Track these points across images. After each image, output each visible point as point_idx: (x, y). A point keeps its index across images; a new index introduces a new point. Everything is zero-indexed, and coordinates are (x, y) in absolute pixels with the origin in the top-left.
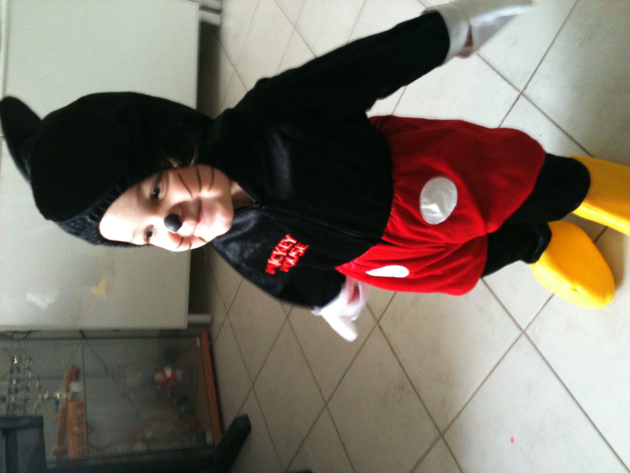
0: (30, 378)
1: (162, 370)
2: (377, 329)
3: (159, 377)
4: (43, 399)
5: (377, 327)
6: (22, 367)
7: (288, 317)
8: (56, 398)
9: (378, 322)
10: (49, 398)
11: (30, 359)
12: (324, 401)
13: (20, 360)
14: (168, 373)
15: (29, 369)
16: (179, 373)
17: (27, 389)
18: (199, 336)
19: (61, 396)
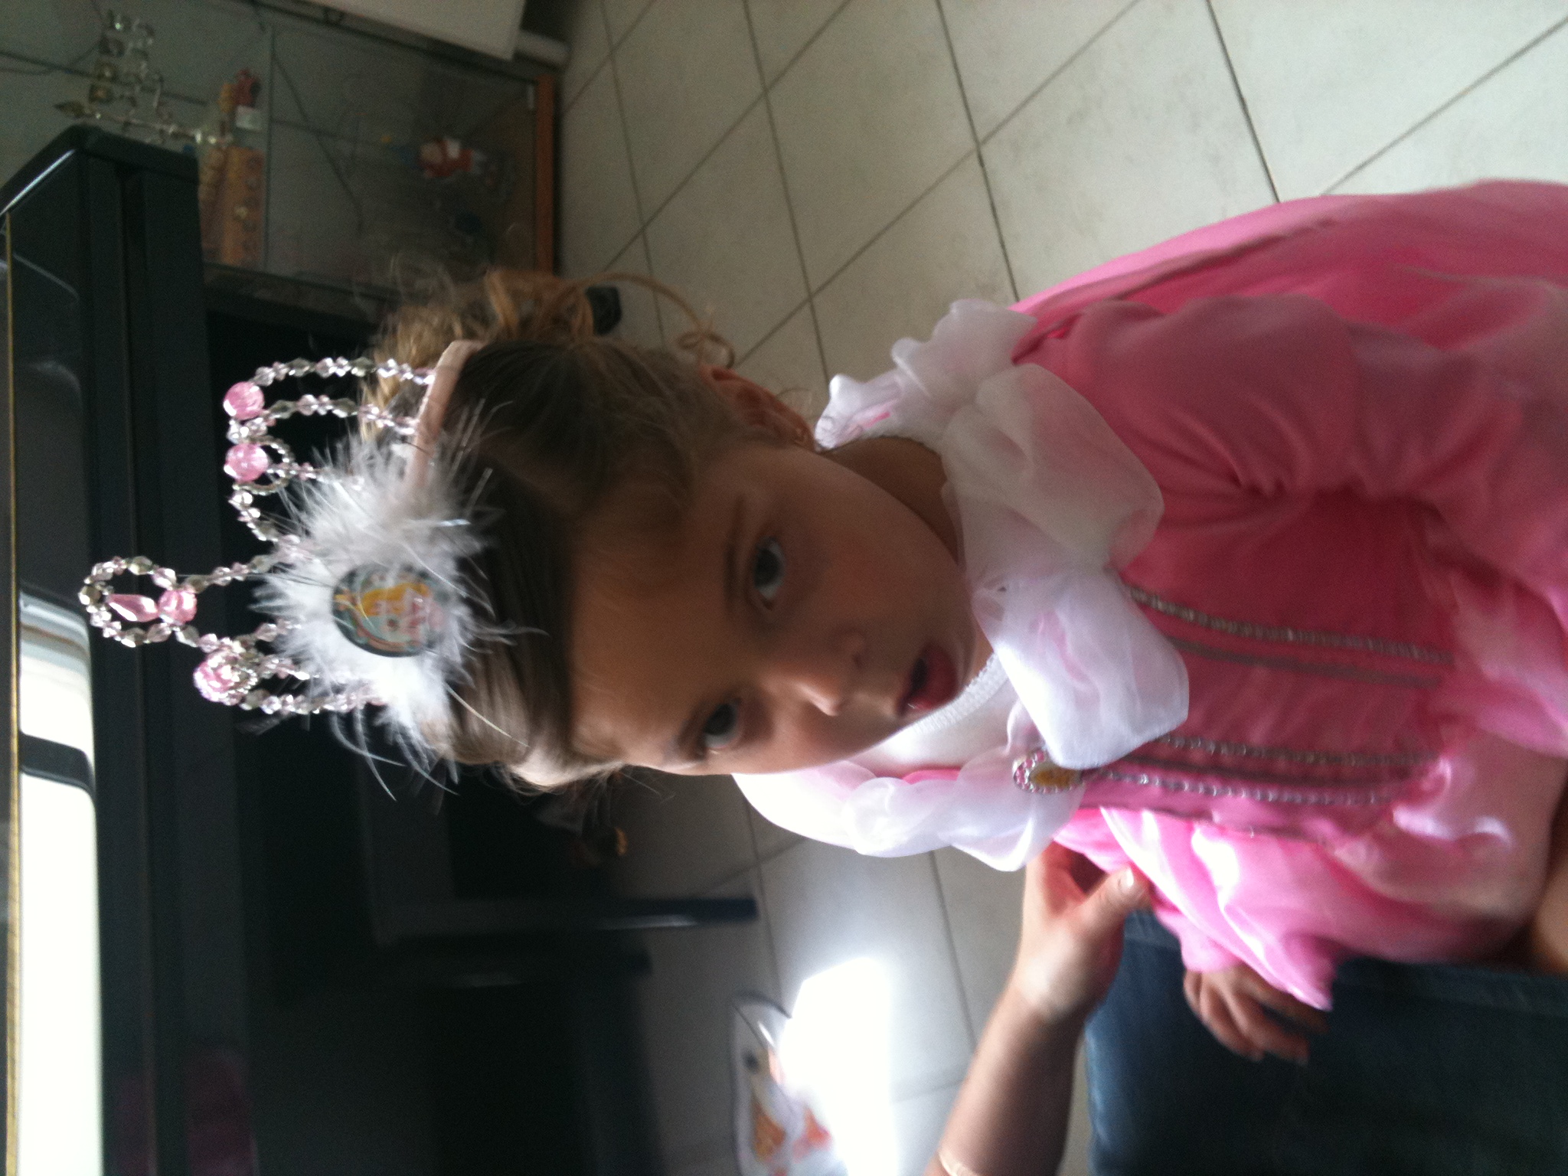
0: (143, 75)
1: (439, 141)
2: (974, 161)
3: (430, 152)
4: (162, 132)
5: (975, 155)
6: (131, 45)
7: (766, 91)
8: (193, 138)
9: (979, 144)
10: (175, 136)
11: (151, 32)
12: (808, 289)
13: (127, 27)
14: (454, 150)
15: (144, 54)
16: (477, 156)
17: (133, 101)
18: (534, 83)
19: (205, 141)
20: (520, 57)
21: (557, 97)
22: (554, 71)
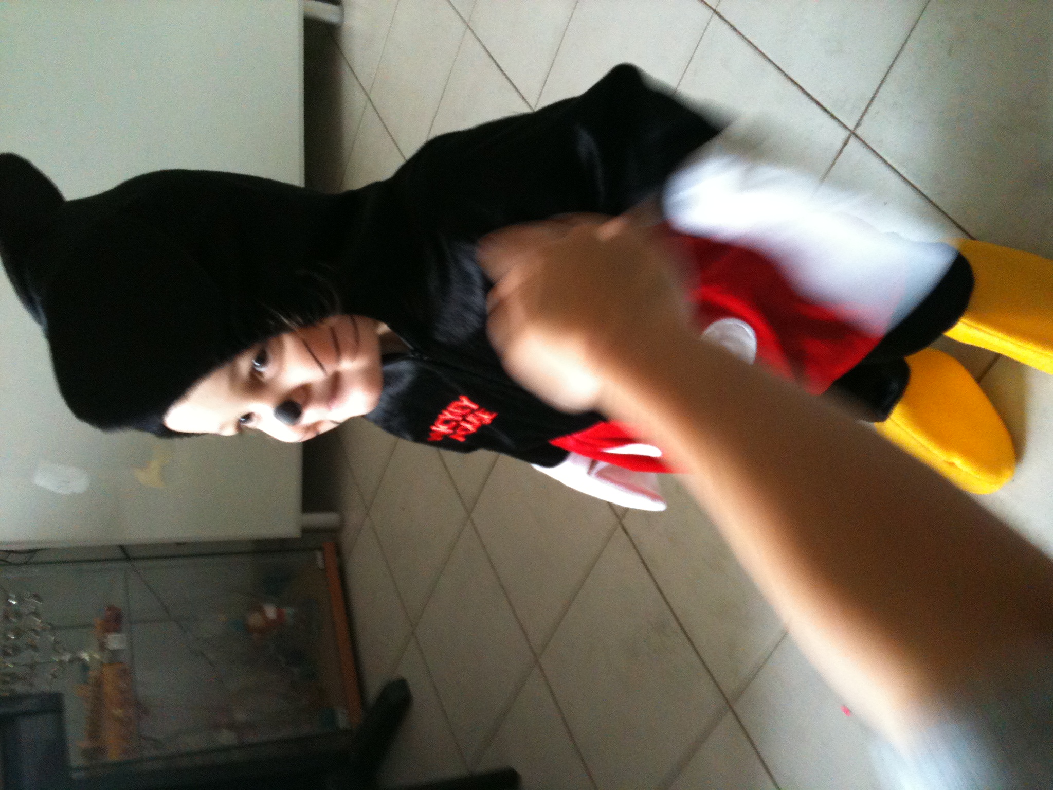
0: (39, 629)
1: (261, 610)
2: (620, 530)
3: (255, 620)
4: (61, 662)
6: (26, 612)
7: (469, 514)
8: (83, 660)
9: (621, 521)
10: (71, 661)
11: (37, 597)
12: (534, 653)
13: (20, 599)
14: (271, 612)
15: (35, 614)
16: (289, 611)
17: (35, 647)
18: (320, 549)
19: (92, 658)
20: (307, 531)
21: (338, 551)
22: (333, 533)
